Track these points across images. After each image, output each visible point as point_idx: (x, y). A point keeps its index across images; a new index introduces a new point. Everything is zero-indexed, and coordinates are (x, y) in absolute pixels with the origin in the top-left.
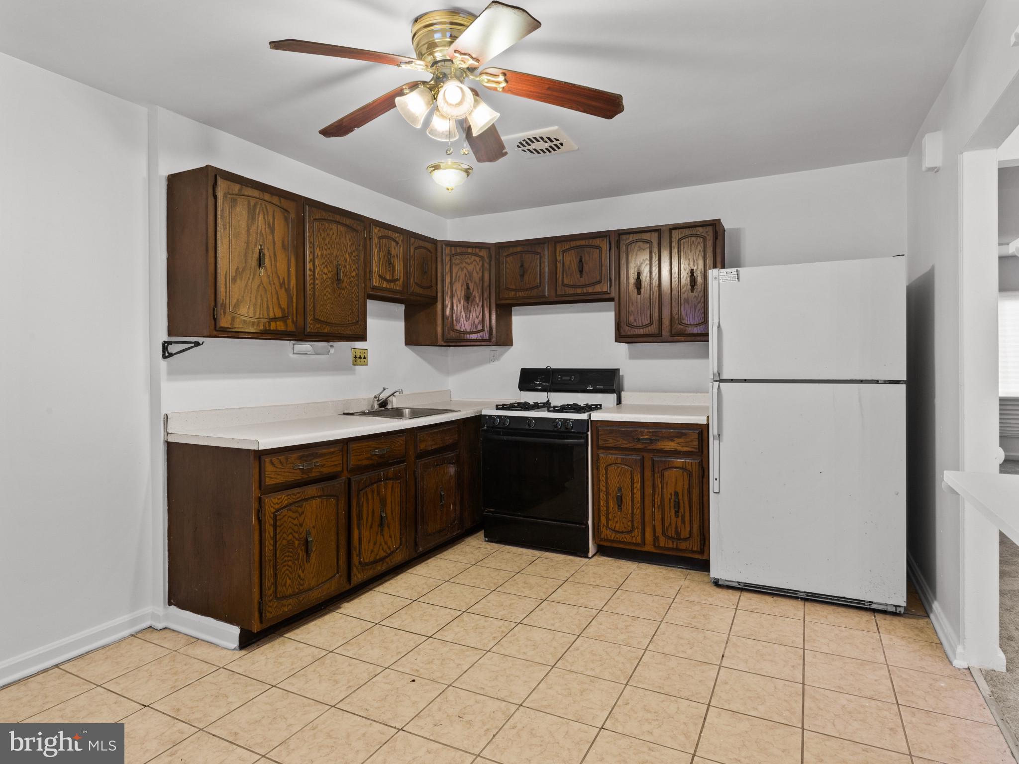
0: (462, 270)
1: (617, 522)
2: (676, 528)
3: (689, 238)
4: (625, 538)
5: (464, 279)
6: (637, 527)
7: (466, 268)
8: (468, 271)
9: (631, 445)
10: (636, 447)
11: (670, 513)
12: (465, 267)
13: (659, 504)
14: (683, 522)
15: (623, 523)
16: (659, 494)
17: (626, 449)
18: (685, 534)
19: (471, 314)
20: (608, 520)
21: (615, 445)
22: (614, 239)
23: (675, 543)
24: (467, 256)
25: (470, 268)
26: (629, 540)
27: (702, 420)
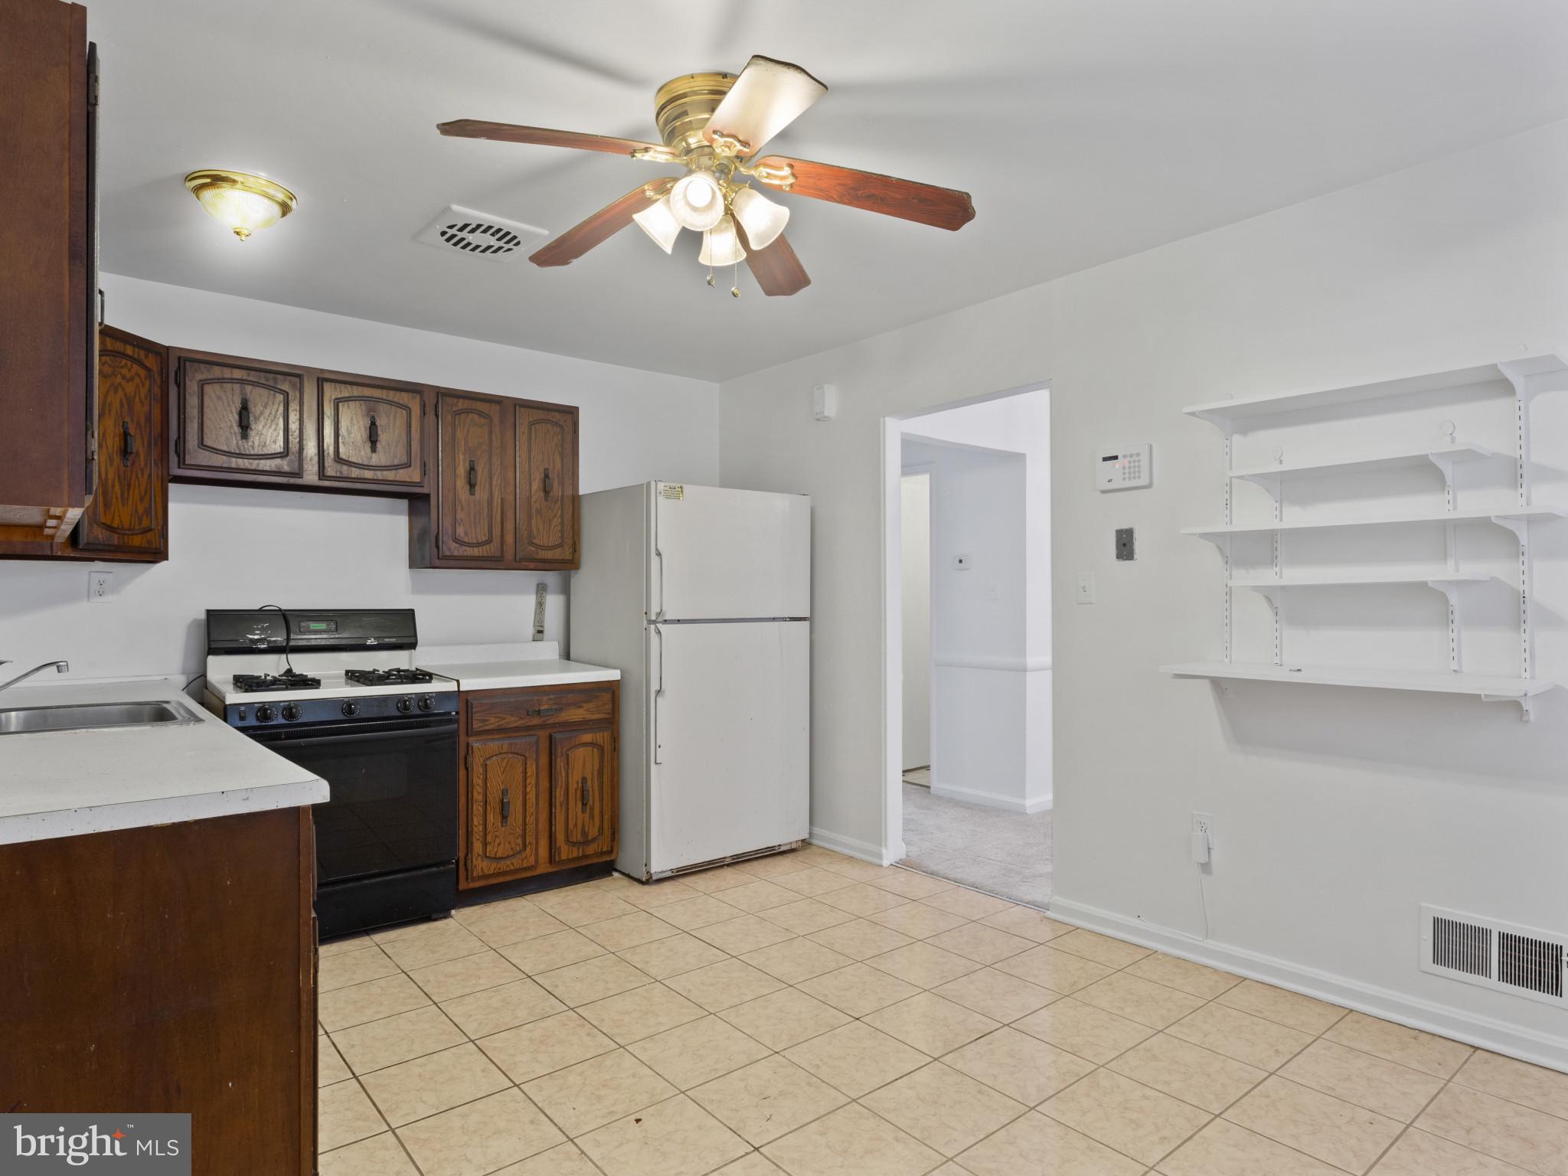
0: (116, 392)
1: (499, 844)
2: (583, 826)
3: (543, 424)
4: (512, 864)
5: (119, 411)
6: (530, 842)
7: (123, 389)
8: (126, 395)
9: (524, 721)
10: (530, 724)
11: (575, 808)
12: (120, 384)
13: (562, 799)
14: (592, 817)
15: (509, 843)
16: (561, 787)
17: (516, 729)
18: (593, 832)
19: (131, 491)
20: (485, 844)
21: (499, 726)
22: (430, 400)
23: (581, 850)
24: (124, 361)
25: (130, 388)
26: (517, 866)
27: (614, 675)
